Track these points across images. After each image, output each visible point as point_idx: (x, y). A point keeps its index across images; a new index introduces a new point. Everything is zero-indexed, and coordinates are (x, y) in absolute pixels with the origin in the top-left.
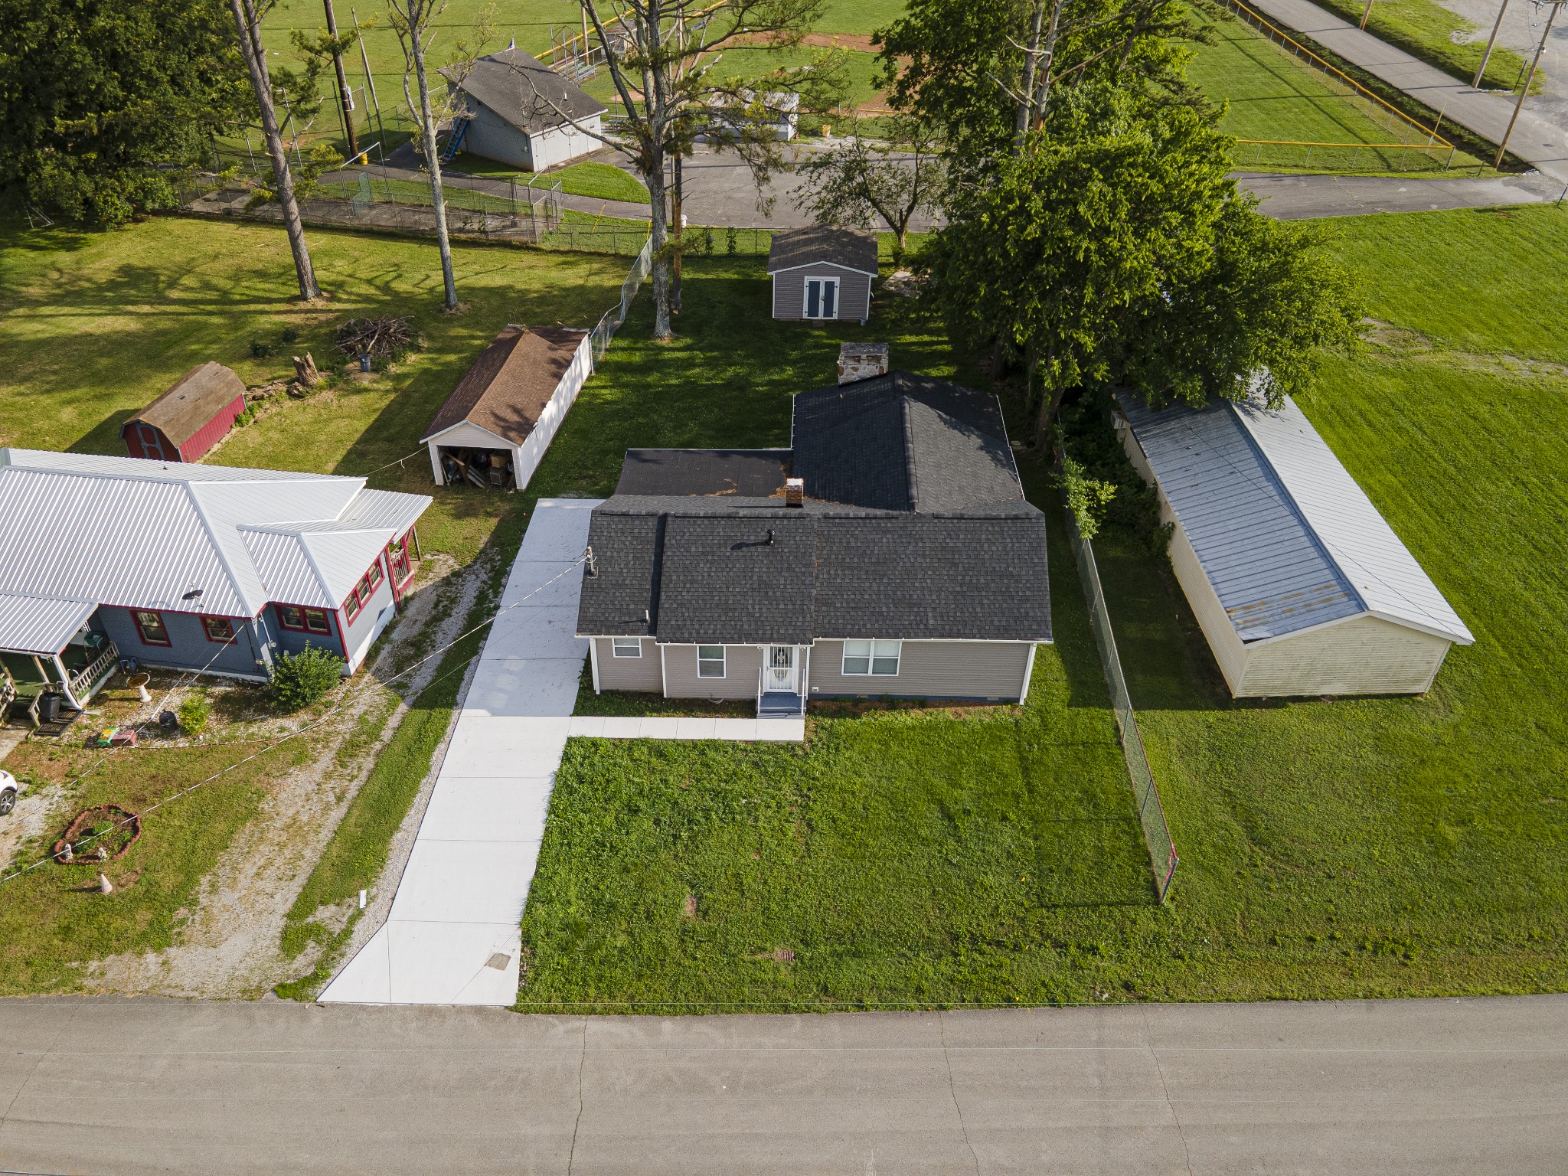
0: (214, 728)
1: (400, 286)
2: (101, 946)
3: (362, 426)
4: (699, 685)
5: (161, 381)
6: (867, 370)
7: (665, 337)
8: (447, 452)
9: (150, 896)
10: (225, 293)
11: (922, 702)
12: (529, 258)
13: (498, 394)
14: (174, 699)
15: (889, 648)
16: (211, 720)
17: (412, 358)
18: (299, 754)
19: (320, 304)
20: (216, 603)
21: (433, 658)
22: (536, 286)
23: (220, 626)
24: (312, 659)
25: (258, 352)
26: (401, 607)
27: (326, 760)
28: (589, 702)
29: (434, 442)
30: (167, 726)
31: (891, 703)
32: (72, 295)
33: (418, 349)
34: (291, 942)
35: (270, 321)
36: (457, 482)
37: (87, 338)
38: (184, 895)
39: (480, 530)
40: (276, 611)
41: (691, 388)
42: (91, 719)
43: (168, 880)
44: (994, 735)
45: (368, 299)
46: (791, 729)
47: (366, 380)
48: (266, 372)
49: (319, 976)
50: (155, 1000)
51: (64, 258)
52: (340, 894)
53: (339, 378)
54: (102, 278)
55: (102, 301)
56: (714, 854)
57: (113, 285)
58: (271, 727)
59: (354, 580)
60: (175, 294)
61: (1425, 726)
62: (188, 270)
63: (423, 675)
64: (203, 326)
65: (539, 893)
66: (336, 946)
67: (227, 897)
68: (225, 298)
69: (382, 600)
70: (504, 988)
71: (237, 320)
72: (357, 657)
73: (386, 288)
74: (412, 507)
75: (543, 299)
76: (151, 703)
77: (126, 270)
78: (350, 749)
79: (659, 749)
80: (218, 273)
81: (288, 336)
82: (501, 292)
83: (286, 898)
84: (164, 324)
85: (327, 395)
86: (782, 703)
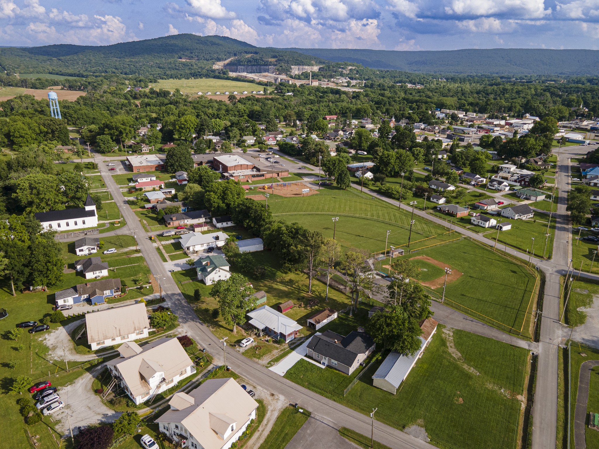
0: (271, 343)
1: (322, 295)
2: (255, 357)
3: (304, 314)
4: (317, 358)
5: (286, 299)
6: (361, 331)
7: (351, 316)
8: (310, 323)
9: (260, 355)
10: (300, 288)
11: (339, 371)
12: (343, 296)
13: (317, 317)
14: (269, 338)
15: (336, 362)
16: (271, 342)
17: (316, 307)
18: (277, 349)
19: (310, 294)
20: (276, 330)
21: (295, 345)
22: (341, 301)
23: (275, 333)
24: (282, 340)
25: (298, 299)
26: (295, 338)
27: (279, 350)
28: (306, 356)
29: (309, 320)
30: (267, 341)
31: (336, 369)
32: (282, 282)
33: (317, 305)
34: (268, 364)
35: (303, 294)
36: (310, 326)
37: (280, 290)
38: (262, 356)
39: (308, 333)
40: (281, 333)
41: (348, 325)
42: (261, 337)
43: (261, 354)
44: (343, 376)
45: (316, 295)
46: (323, 367)
47: (309, 308)
48: (298, 302)
49: (269, 367)
50: (257, 363)
51: (284, 275)
52: (274, 362)
53: (305, 307)
54: (287, 280)
55: (285, 284)
56: (307, 374)
57: (288, 282)
58: (276, 345)
59: (289, 333)
60: (294, 286)
61: (392, 397)
62: (297, 282)
63: (292, 347)
64: (295, 292)
65: (290, 369)
66: (272, 366)
67: (265, 358)
68: (299, 289)
69: (293, 337)
70: (283, 375)
71: (299, 293)
72: (287, 342)
73: (320, 294)
74: (301, 327)
75: (340, 304)
76: (267, 338)
77: (290, 280)
78: (282, 350)
79: (309, 363)
80: (301, 283)
81: (303, 298)
82: (335, 300)
83: (270, 360)
84: (290, 291)
85: (303, 309)
86: (324, 364)
